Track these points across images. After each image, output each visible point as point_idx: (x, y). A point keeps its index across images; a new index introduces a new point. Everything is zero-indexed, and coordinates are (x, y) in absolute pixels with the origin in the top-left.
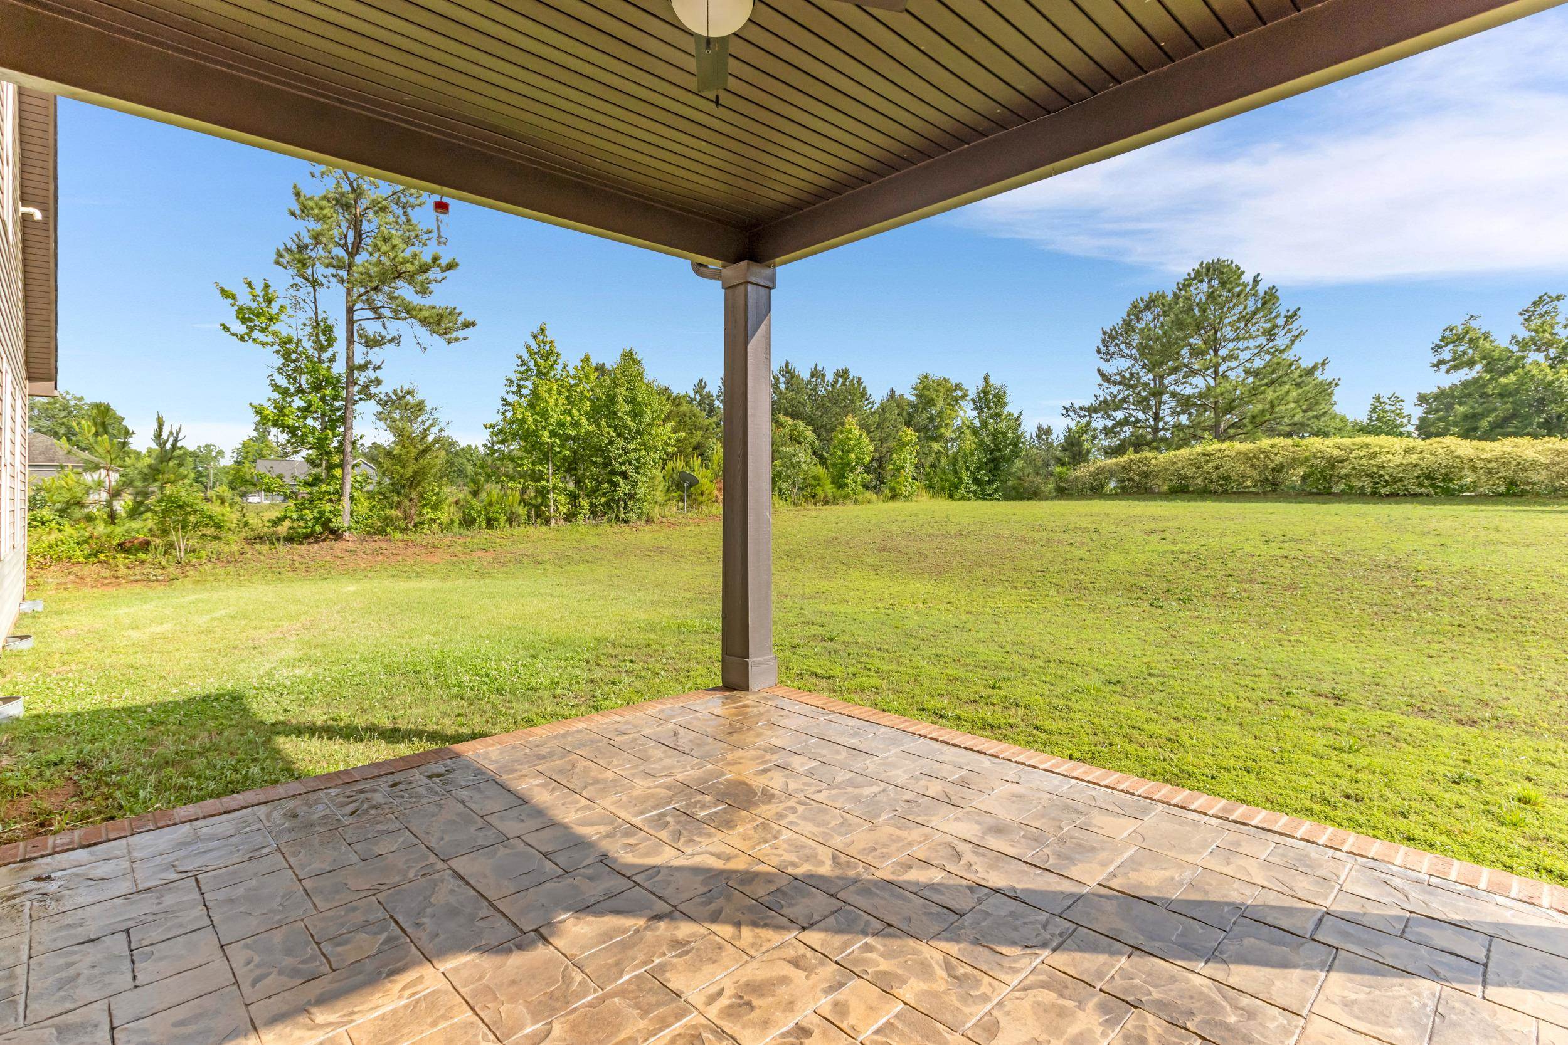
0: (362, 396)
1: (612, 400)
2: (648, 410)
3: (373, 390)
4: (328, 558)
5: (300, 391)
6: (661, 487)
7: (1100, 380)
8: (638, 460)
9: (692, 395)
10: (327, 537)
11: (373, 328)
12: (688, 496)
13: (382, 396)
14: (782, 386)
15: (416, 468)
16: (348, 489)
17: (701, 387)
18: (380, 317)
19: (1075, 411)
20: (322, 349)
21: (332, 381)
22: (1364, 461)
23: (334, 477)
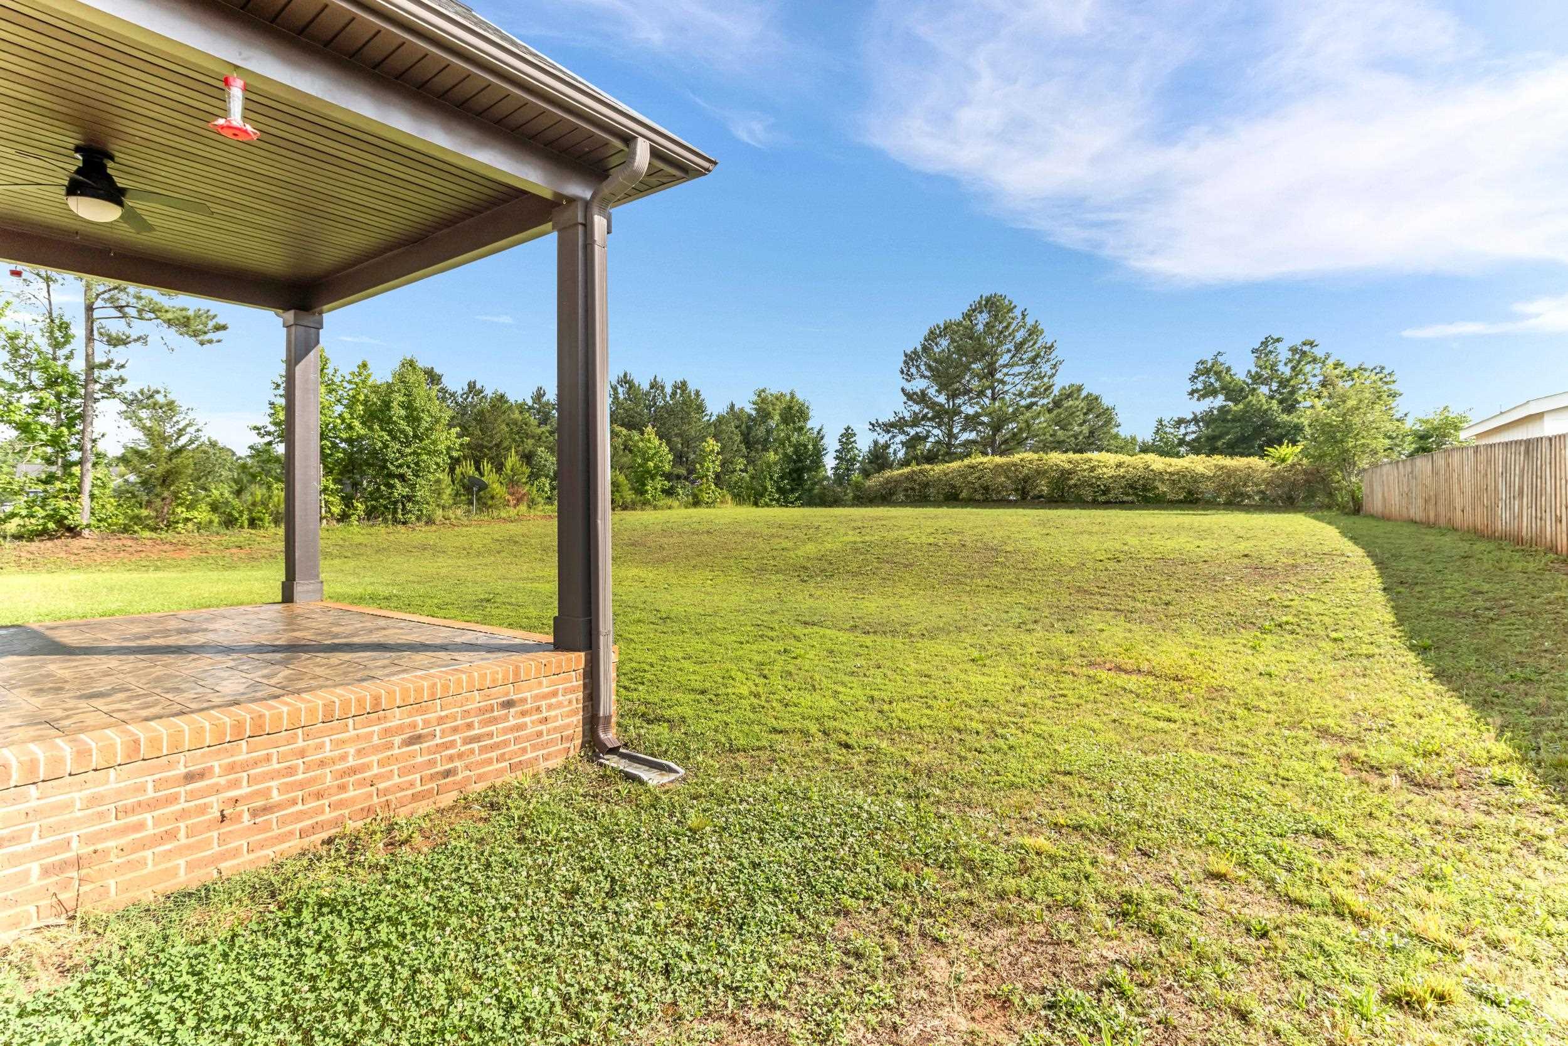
0: (105, 395)
1: (387, 405)
2: (424, 416)
3: (117, 388)
4: (62, 555)
5: (31, 387)
6: (448, 491)
7: (905, 399)
8: (417, 464)
9: (530, 403)
10: (63, 535)
11: (116, 327)
12: (478, 500)
13: (127, 395)
14: (621, 396)
15: (168, 467)
16: (87, 487)
17: (539, 395)
18: (124, 316)
19: (879, 425)
20: (57, 345)
21: (70, 380)
22: (1086, 474)
23: (71, 475)
